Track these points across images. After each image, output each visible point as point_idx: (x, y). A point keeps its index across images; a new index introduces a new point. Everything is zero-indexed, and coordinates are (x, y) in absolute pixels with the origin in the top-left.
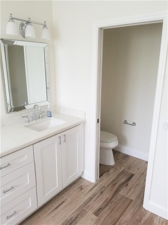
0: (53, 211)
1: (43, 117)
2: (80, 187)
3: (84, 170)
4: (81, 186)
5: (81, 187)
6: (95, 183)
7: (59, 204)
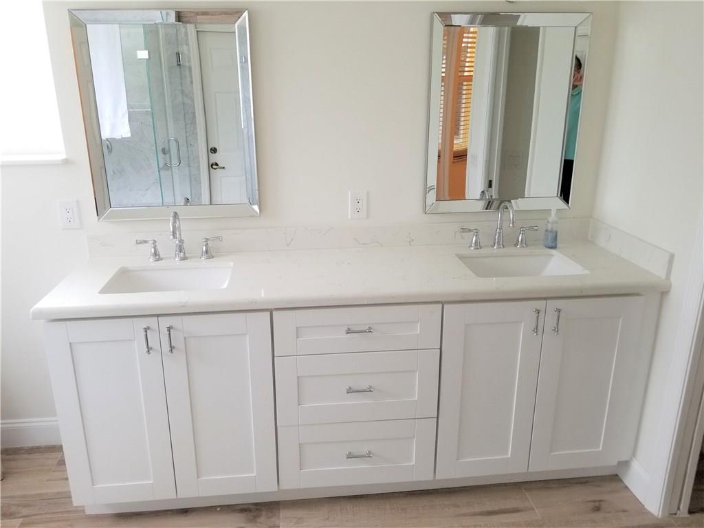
0: (474, 514)
1: (525, 244)
2: (594, 501)
3: (631, 459)
4: (600, 501)
5: (597, 504)
6: (657, 519)
7: (503, 508)
